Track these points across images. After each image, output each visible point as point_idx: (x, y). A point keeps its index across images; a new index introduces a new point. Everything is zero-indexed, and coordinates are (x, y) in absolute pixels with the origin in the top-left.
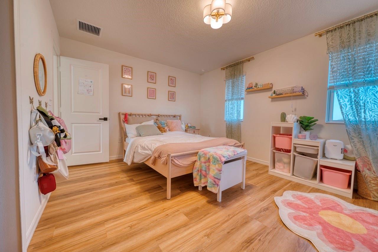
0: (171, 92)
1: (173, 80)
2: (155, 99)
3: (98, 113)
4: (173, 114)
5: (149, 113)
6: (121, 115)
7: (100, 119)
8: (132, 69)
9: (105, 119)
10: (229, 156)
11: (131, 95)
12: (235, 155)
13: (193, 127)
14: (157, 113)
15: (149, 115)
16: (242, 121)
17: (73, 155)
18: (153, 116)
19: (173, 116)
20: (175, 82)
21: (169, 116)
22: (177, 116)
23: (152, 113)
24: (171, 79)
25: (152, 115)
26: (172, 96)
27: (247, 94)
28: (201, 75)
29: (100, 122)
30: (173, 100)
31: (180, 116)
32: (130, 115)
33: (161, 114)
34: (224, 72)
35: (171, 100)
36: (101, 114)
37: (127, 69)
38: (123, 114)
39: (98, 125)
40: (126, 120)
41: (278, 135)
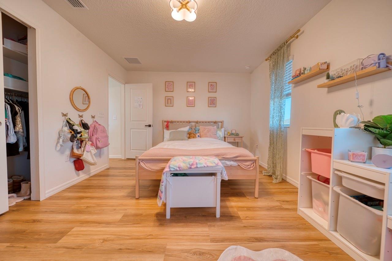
0: (210, 98)
1: (214, 85)
2: (194, 106)
3: (145, 121)
4: (214, 120)
5: (187, 120)
6: (164, 122)
7: (146, 126)
8: (173, 83)
9: (150, 126)
10: (179, 168)
11: (172, 105)
12: (191, 168)
13: (235, 135)
14: (196, 120)
15: (187, 122)
16: (289, 127)
17: (131, 151)
18: (192, 123)
19: (214, 122)
20: (215, 87)
21: (209, 122)
22: (218, 122)
23: (191, 120)
24: (211, 85)
25: (190, 122)
26: (212, 102)
27: (294, 87)
28: (251, 73)
29: (146, 128)
30: (214, 106)
31: (222, 122)
32: (172, 122)
33: (199, 120)
34: (267, 63)
35: (211, 106)
36: (147, 122)
37: (169, 84)
38: (165, 121)
39: (145, 130)
40: (167, 127)
41: (316, 151)
